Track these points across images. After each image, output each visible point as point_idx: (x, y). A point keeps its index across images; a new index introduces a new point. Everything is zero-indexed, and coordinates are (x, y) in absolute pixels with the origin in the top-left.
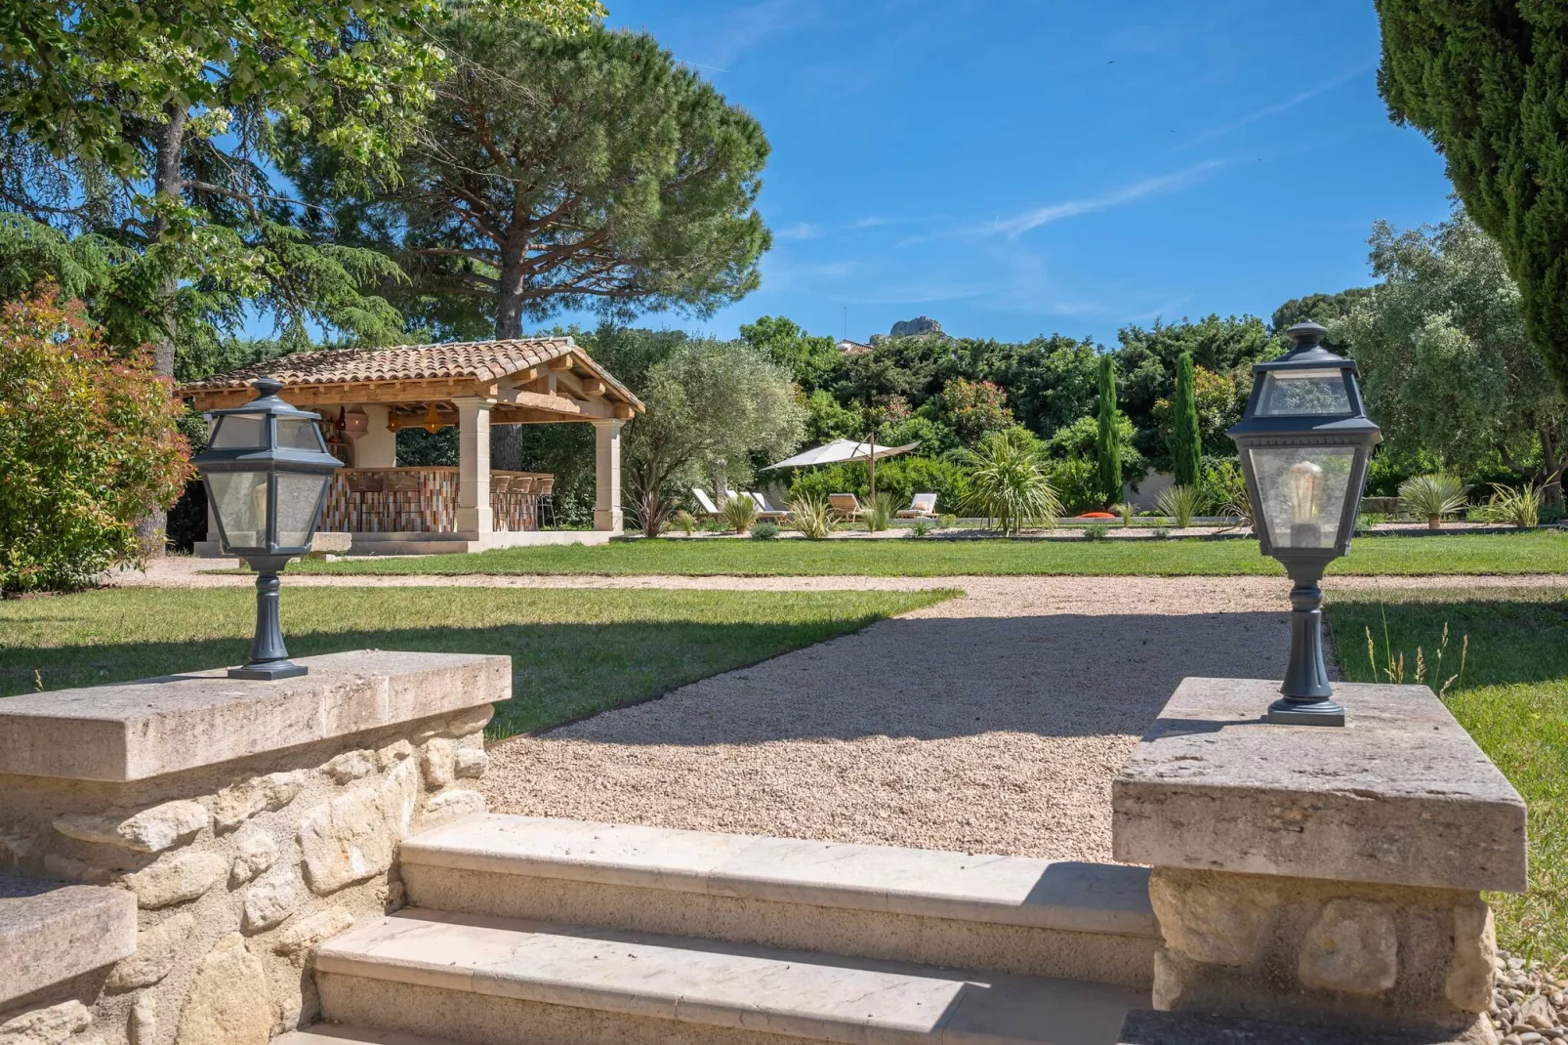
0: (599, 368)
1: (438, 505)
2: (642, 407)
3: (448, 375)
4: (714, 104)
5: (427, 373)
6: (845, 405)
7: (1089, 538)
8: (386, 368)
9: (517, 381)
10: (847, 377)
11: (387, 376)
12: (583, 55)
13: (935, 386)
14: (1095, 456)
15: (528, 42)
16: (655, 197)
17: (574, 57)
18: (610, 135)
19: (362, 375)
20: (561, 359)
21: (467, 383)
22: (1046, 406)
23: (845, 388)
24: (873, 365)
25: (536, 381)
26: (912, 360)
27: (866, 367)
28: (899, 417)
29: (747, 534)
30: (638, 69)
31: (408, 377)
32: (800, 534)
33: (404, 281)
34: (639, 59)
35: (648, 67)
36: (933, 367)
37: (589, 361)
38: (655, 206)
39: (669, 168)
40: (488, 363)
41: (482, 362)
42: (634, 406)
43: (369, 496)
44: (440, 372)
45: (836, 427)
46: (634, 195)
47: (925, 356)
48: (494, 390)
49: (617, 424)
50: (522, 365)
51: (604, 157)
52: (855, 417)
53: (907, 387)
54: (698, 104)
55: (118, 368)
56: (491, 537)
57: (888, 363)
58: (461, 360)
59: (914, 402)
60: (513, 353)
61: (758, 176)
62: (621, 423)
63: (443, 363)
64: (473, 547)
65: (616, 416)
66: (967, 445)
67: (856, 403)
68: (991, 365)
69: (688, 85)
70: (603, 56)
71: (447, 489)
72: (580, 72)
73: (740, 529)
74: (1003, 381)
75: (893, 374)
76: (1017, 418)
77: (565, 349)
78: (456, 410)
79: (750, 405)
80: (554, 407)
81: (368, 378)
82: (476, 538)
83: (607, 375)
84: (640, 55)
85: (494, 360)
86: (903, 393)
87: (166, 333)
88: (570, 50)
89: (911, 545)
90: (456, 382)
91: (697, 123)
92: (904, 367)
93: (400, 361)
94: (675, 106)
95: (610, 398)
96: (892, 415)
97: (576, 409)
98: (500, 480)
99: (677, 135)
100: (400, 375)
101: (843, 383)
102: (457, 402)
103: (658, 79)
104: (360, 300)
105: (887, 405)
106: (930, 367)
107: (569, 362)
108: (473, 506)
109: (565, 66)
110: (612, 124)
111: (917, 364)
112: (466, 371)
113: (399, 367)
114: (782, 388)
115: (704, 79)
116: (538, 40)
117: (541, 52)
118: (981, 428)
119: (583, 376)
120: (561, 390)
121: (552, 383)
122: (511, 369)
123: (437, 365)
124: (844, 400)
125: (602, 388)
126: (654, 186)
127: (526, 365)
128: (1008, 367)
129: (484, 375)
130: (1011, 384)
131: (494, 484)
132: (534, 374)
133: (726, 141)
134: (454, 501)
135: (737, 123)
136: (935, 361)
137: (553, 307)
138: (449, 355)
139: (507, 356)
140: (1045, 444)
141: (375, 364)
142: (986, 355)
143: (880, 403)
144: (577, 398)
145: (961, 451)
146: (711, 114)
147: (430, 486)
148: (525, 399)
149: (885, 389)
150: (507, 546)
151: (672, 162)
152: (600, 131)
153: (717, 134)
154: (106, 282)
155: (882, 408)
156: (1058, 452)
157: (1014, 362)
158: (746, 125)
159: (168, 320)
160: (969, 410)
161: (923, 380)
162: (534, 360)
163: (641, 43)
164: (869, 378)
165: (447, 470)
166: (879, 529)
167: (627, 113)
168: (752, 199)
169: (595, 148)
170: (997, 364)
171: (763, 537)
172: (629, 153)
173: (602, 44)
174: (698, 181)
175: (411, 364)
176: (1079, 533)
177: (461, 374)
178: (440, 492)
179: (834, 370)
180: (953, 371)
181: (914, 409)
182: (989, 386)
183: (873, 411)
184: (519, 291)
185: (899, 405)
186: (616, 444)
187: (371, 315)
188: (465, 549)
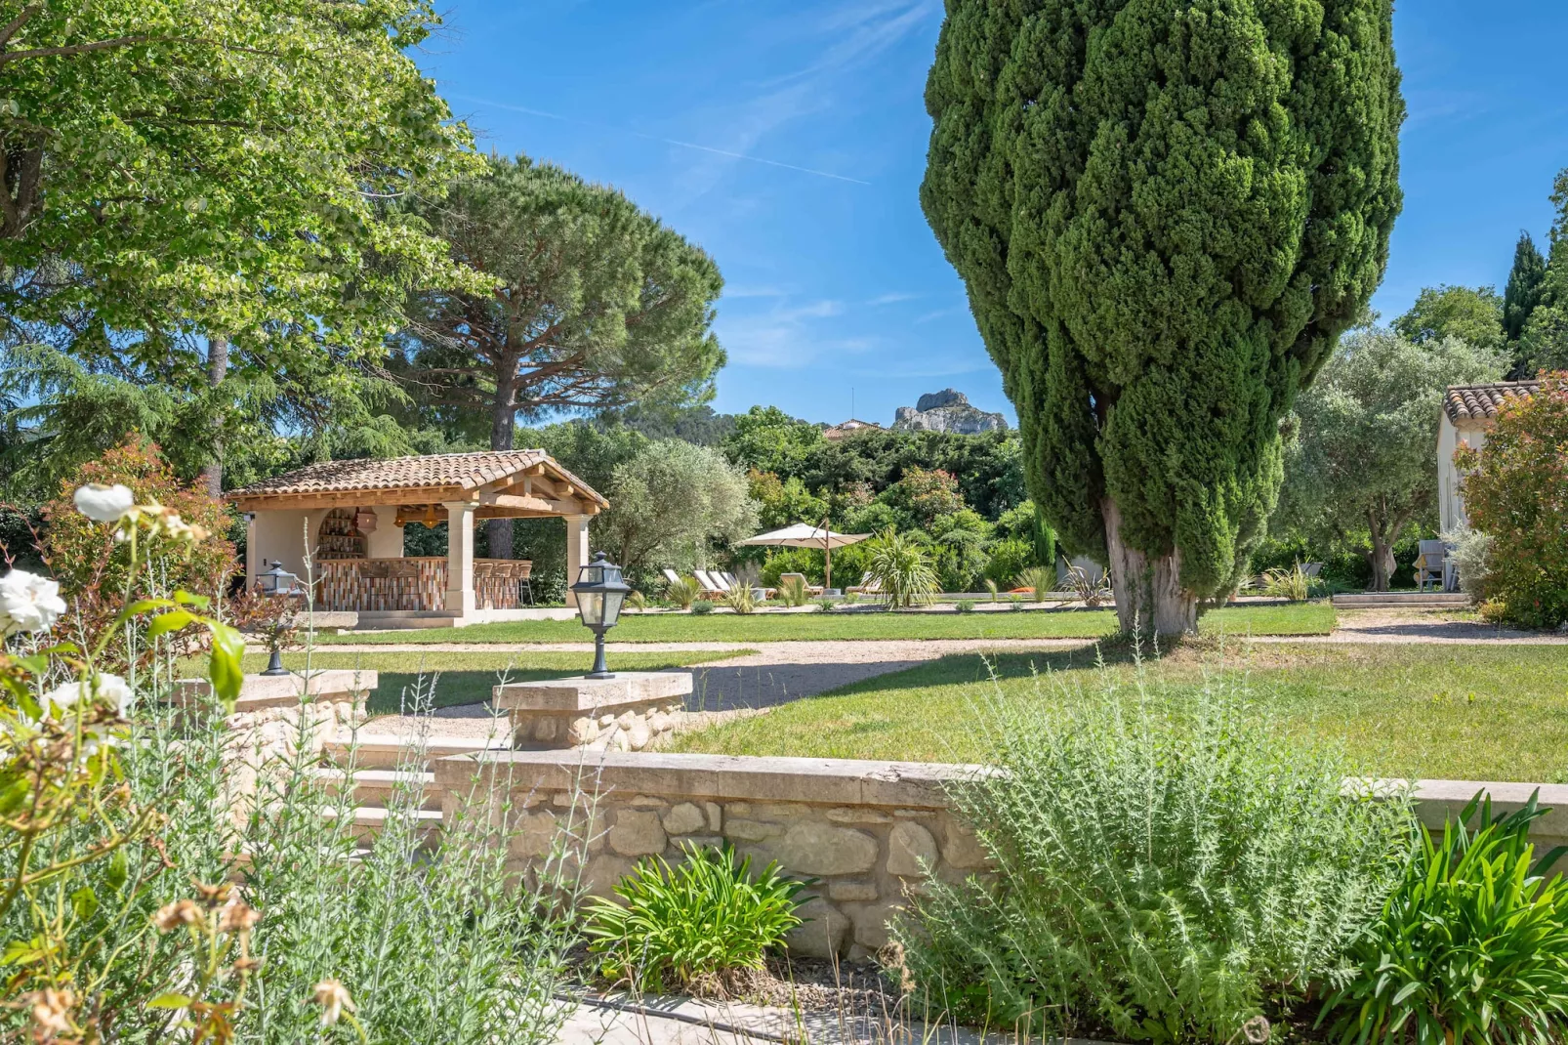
0: (568, 473)
1: (433, 588)
2: (606, 504)
3: (438, 484)
4: (673, 245)
5: (422, 483)
6: (814, 492)
7: (959, 611)
8: (391, 477)
9: (498, 487)
10: (817, 467)
11: (391, 485)
12: (560, 211)
13: (895, 475)
14: (1032, 537)
15: (514, 201)
16: (623, 327)
17: (553, 212)
18: (583, 275)
19: (371, 484)
20: (534, 468)
21: (454, 490)
22: (993, 491)
23: (813, 477)
24: (839, 455)
25: (513, 487)
26: (876, 450)
27: (833, 457)
28: (863, 502)
29: (688, 610)
30: (607, 221)
31: (407, 486)
32: (731, 610)
33: (409, 402)
34: (608, 212)
35: (616, 218)
36: (895, 455)
37: (559, 468)
38: (622, 334)
39: (634, 303)
40: (472, 475)
41: (467, 472)
42: (598, 503)
43: (377, 581)
44: (433, 482)
45: (806, 512)
46: (604, 325)
47: (888, 446)
48: (476, 496)
49: (586, 518)
50: (500, 474)
51: (578, 294)
52: (822, 504)
53: (870, 475)
54: (659, 246)
55: (183, 494)
56: (473, 614)
57: (853, 453)
58: (452, 470)
59: (877, 489)
60: (493, 464)
61: (714, 306)
62: (588, 518)
63: (436, 473)
64: (458, 623)
65: (584, 512)
66: (920, 527)
67: (825, 491)
68: (944, 453)
69: (652, 230)
70: (577, 210)
71: (440, 574)
72: (558, 225)
73: (684, 606)
74: (956, 469)
75: (858, 464)
76: (968, 502)
77: (537, 460)
78: (445, 511)
79: (706, 500)
80: (530, 507)
81: (376, 487)
82: (461, 616)
83: (575, 479)
84: (610, 209)
85: (477, 471)
86: (867, 480)
87: (215, 456)
88: (549, 207)
89: (815, 618)
90: (446, 490)
91: (659, 262)
92: (869, 456)
93: (403, 471)
94: (640, 249)
95: (579, 497)
96: (857, 501)
97: (549, 508)
98: (485, 568)
99: (640, 274)
100: (401, 484)
101: (813, 472)
102: (446, 505)
103: (624, 228)
104: (372, 421)
105: (852, 491)
106: (892, 456)
107: (541, 470)
108: (459, 590)
109: (545, 220)
110: (587, 266)
111: (880, 454)
112: (453, 481)
113: (401, 477)
114: (736, 483)
115: (664, 226)
116: (522, 199)
117: (525, 209)
118: (936, 511)
119: (556, 481)
120: (535, 492)
121: (528, 486)
122: (490, 478)
123: (431, 476)
124: (813, 488)
125: (571, 490)
126: (622, 317)
127: (503, 474)
128: (961, 457)
129: (468, 484)
130: (964, 471)
131: (478, 571)
132: (510, 481)
133: (683, 279)
134: (446, 584)
135: (693, 262)
136: (897, 451)
137: (545, 411)
138: (443, 465)
139: (488, 467)
140: (991, 526)
141: (383, 473)
142: (941, 446)
143: (845, 489)
144: (550, 498)
145: (916, 532)
146: (671, 254)
147: (427, 572)
148: (503, 501)
149: (850, 477)
150: (487, 622)
151: (637, 296)
152: (575, 273)
153: (676, 271)
154: (170, 418)
155: (848, 495)
156: (1002, 532)
157: (966, 453)
158: (701, 263)
159: (217, 444)
160: (925, 497)
161: (885, 469)
162: (510, 470)
163: (610, 199)
164: (836, 467)
165: (440, 559)
166: (797, 605)
167: (599, 257)
168: (708, 325)
169: (571, 287)
170: (951, 453)
171: (701, 612)
172: (599, 290)
173: (578, 202)
174: (661, 311)
175: (411, 475)
176: (952, 608)
177: (449, 483)
178: (434, 578)
179: (807, 460)
180: (912, 460)
181: (877, 494)
182: (942, 474)
183: (839, 497)
184: (512, 402)
185: (863, 492)
186: (584, 536)
187: (380, 435)
188: (451, 624)
